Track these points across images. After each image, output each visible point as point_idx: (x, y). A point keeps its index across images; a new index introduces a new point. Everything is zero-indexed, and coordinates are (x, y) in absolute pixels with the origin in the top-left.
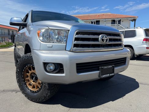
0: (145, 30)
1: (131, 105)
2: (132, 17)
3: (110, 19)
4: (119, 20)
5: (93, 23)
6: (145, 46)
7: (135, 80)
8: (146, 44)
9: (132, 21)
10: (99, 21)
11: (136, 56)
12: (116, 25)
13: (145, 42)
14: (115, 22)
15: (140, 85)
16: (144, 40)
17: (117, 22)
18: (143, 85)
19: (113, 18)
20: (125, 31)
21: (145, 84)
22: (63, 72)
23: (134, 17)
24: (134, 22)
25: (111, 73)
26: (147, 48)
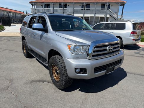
0: (133, 24)
1: (123, 90)
2: (121, 2)
3: (100, 2)
4: (109, 4)
5: (84, 6)
6: (132, 38)
7: (124, 69)
8: (133, 37)
9: (121, 5)
10: (90, 4)
11: (123, 46)
12: (105, 9)
13: (132, 34)
14: (105, 6)
15: (127, 74)
16: (131, 33)
17: (107, 6)
18: (130, 74)
19: (104, 2)
20: (117, 23)
21: (131, 73)
22: (86, 73)
23: (123, 2)
24: (122, 6)
25: (113, 71)
26: (133, 40)
